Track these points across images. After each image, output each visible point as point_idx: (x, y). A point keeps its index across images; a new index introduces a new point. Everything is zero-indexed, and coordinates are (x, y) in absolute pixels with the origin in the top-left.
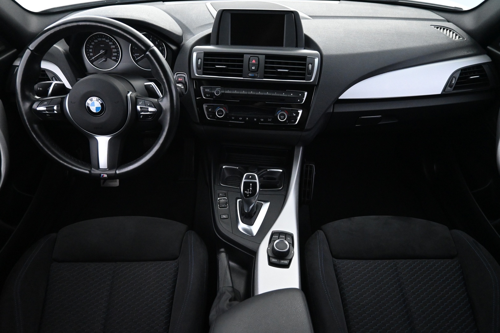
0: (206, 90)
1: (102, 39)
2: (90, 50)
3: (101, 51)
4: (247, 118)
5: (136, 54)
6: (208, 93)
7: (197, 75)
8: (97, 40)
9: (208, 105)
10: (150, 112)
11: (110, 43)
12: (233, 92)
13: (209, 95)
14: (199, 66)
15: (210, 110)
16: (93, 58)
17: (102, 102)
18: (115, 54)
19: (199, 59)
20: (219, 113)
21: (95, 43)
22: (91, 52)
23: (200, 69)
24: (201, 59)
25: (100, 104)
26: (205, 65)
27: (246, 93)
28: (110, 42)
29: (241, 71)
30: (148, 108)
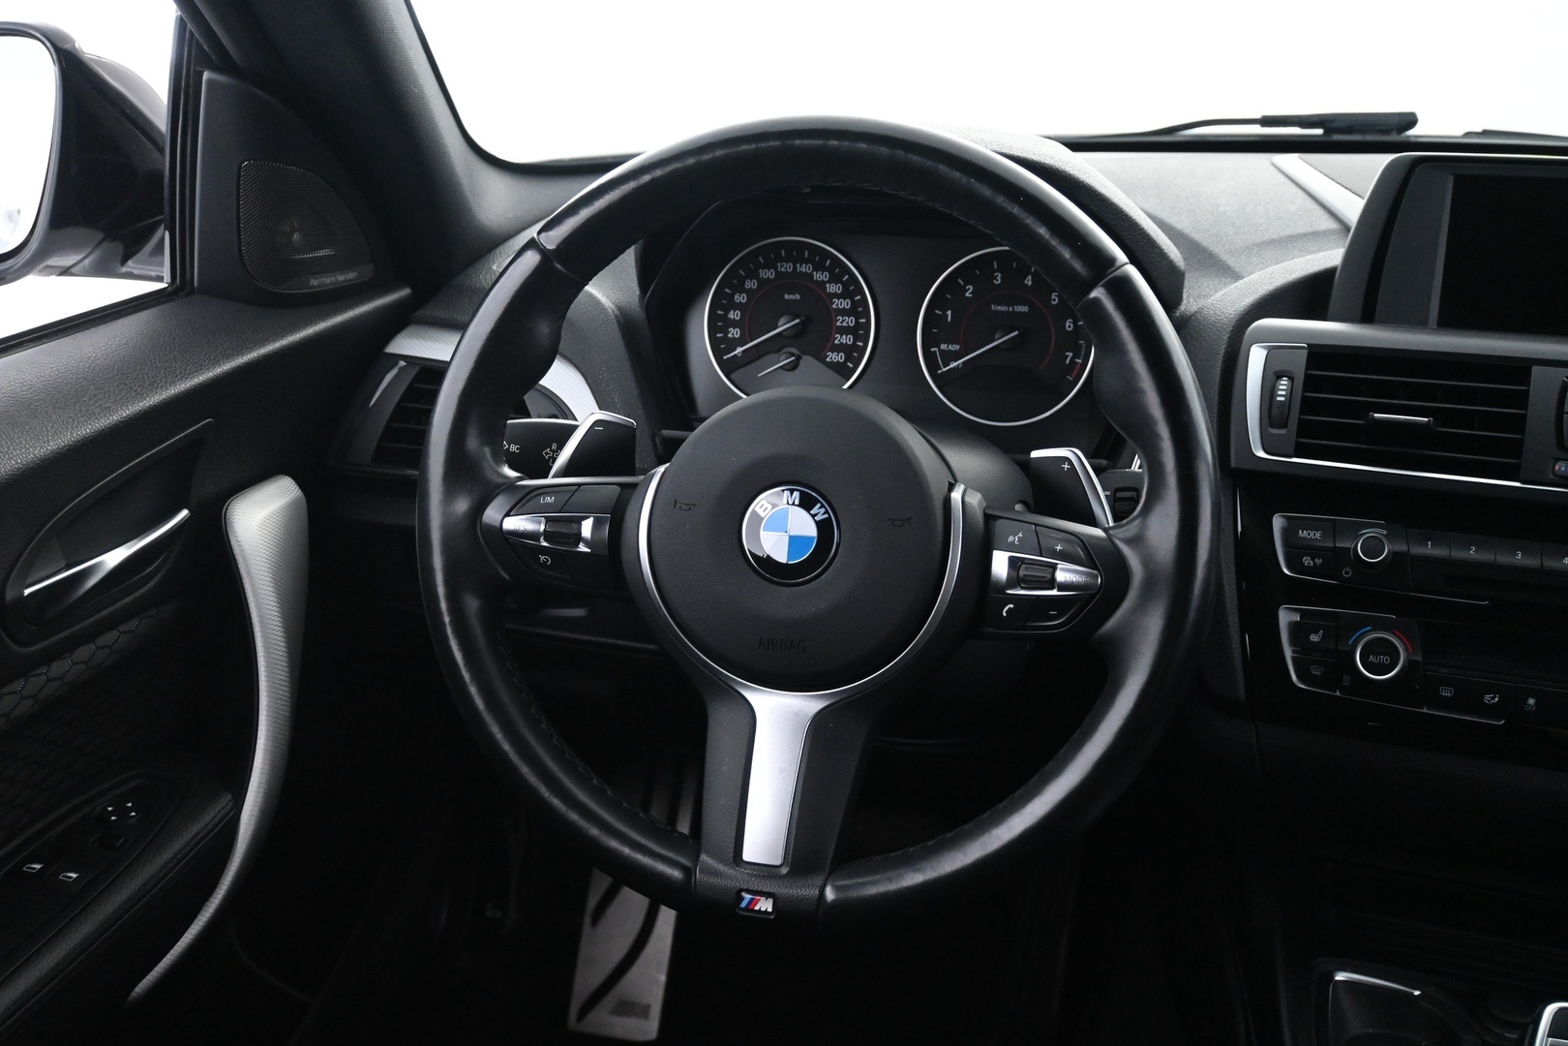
0: (1304, 534)
1: (795, 268)
2: (731, 315)
3: (782, 321)
4: (1531, 701)
5: (943, 347)
6: (1313, 550)
7: (1261, 454)
8: (776, 269)
9: (1303, 613)
10: (1062, 587)
11: (833, 288)
12: (1458, 554)
13: (1319, 561)
14: (1275, 411)
15: (1314, 638)
16: (739, 350)
17: (826, 512)
18: (847, 340)
19: (1279, 377)
20: (1372, 658)
21: (762, 282)
22: (734, 324)
23: (1285, 426)
24: (1291, 379)
25: (817, 523)
26: (1307, 405)
27: (1533, 562)
28: (830, 281)
29: (1516, 448)
30: (1054, 567)
